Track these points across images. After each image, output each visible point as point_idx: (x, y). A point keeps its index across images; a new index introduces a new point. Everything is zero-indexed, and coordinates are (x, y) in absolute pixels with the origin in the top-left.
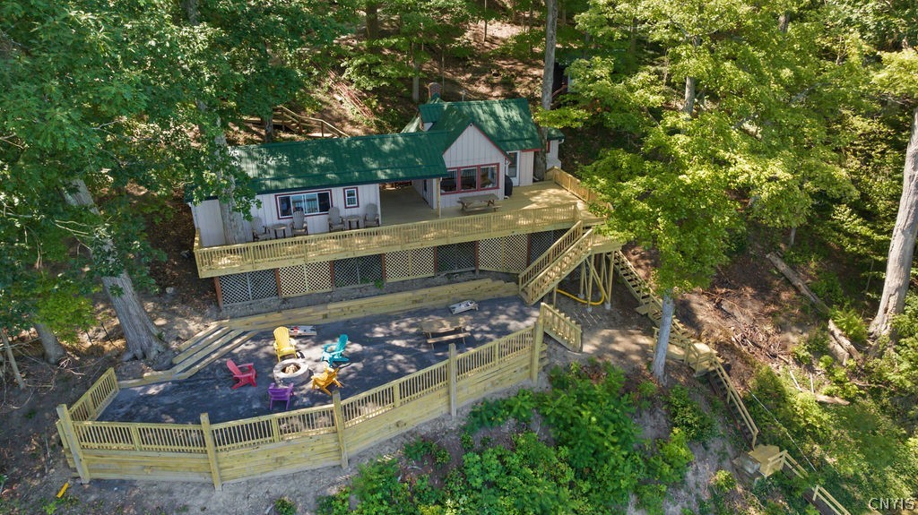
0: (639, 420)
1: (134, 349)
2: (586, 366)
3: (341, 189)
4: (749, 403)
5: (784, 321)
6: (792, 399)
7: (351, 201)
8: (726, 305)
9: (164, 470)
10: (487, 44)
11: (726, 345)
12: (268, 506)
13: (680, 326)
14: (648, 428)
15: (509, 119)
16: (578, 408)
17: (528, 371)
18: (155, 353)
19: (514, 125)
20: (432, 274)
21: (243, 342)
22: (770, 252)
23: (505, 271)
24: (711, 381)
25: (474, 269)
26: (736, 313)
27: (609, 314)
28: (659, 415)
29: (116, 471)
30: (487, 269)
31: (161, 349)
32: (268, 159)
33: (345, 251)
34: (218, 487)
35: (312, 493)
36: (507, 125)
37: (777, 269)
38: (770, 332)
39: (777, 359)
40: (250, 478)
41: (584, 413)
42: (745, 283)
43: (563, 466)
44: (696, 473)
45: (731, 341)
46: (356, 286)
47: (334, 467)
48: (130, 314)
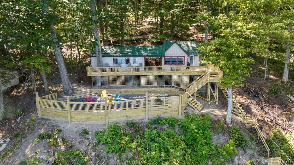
0: (218, 136)
1: (65, 91)
2: (200, 115)
3: (132, 57)
4: (268, 141)
5: (291, 117)
6: (289, 143)
7: (135, 62)
8: (266, 110)
9: (58, 116)
10: (200, 39)
11: (262, 120)
12: (81, 131)
13: (242, 111)
14: (221, 140)
15: (192, 47)
16: (190, 123)
17: (177, 112)
18: (70, 93)
19: (193, 48)
20: (156, 85)
21: (95, 95)
22: (288, 94)
23: (181, 88)
24: (252, 130)
25: (170, 85)
26: (270, 112)
27: (217, 105)
28: (226, 136)
29: (47, 116)
30: (175, 86)
31: (72, 92)
32: (114, 49)
33: (129, 73)
34: (69, 123)
35: (95, 130)
36: (191, 48)
37: (291, 100)
38: (284, 120)
39: (287, 130)
40: (79, 122)
41: (192, 125)
42: (276, 104)
43: (182, 142)
44: (239, 159)
45: (265, 120)
46: (132, 86)
47: (104, 125)
48: (64, 79)
